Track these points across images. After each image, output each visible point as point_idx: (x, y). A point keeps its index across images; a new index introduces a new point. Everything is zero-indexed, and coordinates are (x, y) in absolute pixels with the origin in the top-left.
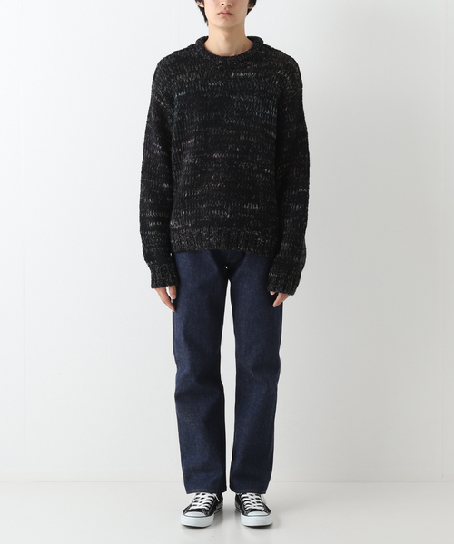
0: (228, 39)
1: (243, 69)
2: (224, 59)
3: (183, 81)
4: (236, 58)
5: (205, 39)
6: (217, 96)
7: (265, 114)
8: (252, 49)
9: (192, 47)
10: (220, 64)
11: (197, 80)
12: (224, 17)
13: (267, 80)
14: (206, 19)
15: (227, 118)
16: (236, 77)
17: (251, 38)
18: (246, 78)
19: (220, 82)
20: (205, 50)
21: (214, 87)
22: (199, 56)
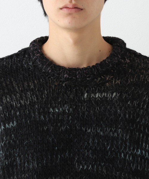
0: (78, 43)
1: (100, 88)
2: (72, 71)
3: (12, 106)
4: (89, 70)
5: (44, 40)
6: (63, 128)
7: (134, 156)
8: (112, 56)
9: (24, 52)
10: (67, 79)
11: (32, 104)
12: (70, 14)
13: (136, 103)
14: (45, 14)
15: (80, 163)
16: (89, 100)
17: (108, 39)
18: (104, 101)
19: (66, 107)
20: (44, 58)
21: (59, 114)
22: (35, 67)
